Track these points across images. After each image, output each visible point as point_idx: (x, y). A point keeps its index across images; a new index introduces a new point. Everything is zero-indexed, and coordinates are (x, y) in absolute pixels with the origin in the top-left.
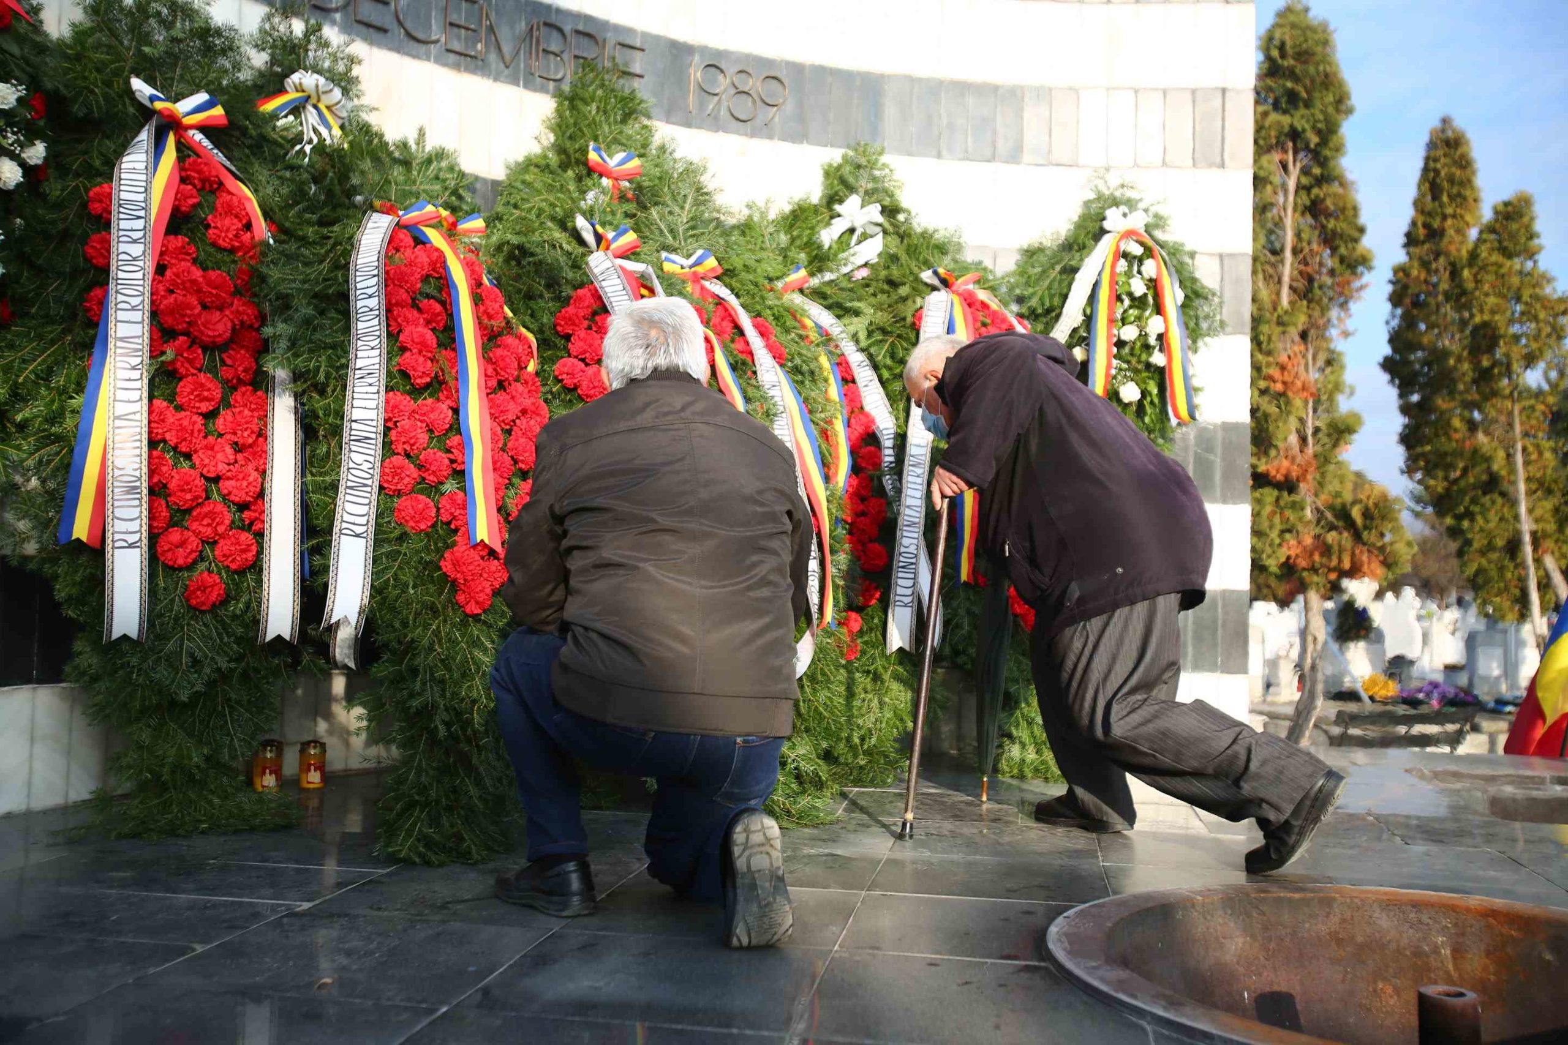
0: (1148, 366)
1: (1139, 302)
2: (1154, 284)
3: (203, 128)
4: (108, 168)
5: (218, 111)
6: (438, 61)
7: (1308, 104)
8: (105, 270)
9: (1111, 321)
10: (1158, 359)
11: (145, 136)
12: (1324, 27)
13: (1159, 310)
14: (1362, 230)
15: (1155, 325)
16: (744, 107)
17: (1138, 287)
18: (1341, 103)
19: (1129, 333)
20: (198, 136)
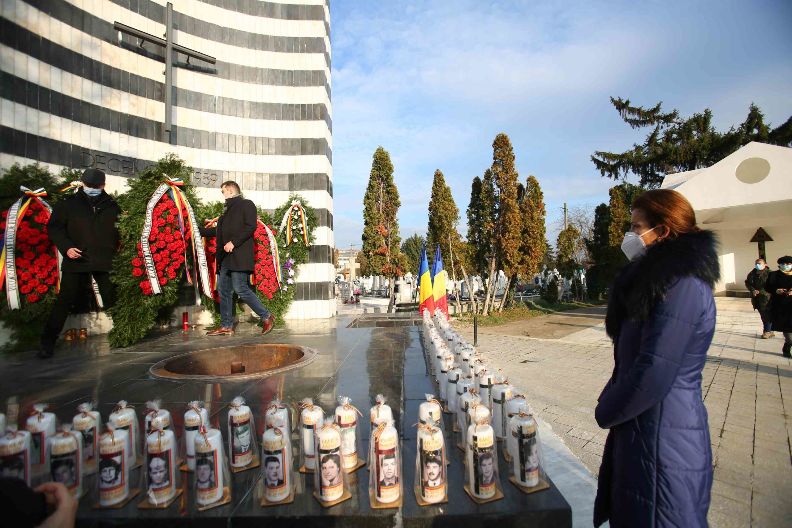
0: (301, 234)
1: (297, 220)
2: (300, 216)
3: (40, 196)
4: (9, 206)
5: (45, 192)
6: (120, 176)
7: (383, 170)
8: (4, 230)
9: (290, 225)
10: (302, 233)
11: (20, 200)
12: (387, 152)
13: (302, 222)
14: (398, 197)
15: (300, 226)
16: (206, 181)
17: (296, 217)
18: (391, 170)
19: (294, 227)
20: (39, 198)
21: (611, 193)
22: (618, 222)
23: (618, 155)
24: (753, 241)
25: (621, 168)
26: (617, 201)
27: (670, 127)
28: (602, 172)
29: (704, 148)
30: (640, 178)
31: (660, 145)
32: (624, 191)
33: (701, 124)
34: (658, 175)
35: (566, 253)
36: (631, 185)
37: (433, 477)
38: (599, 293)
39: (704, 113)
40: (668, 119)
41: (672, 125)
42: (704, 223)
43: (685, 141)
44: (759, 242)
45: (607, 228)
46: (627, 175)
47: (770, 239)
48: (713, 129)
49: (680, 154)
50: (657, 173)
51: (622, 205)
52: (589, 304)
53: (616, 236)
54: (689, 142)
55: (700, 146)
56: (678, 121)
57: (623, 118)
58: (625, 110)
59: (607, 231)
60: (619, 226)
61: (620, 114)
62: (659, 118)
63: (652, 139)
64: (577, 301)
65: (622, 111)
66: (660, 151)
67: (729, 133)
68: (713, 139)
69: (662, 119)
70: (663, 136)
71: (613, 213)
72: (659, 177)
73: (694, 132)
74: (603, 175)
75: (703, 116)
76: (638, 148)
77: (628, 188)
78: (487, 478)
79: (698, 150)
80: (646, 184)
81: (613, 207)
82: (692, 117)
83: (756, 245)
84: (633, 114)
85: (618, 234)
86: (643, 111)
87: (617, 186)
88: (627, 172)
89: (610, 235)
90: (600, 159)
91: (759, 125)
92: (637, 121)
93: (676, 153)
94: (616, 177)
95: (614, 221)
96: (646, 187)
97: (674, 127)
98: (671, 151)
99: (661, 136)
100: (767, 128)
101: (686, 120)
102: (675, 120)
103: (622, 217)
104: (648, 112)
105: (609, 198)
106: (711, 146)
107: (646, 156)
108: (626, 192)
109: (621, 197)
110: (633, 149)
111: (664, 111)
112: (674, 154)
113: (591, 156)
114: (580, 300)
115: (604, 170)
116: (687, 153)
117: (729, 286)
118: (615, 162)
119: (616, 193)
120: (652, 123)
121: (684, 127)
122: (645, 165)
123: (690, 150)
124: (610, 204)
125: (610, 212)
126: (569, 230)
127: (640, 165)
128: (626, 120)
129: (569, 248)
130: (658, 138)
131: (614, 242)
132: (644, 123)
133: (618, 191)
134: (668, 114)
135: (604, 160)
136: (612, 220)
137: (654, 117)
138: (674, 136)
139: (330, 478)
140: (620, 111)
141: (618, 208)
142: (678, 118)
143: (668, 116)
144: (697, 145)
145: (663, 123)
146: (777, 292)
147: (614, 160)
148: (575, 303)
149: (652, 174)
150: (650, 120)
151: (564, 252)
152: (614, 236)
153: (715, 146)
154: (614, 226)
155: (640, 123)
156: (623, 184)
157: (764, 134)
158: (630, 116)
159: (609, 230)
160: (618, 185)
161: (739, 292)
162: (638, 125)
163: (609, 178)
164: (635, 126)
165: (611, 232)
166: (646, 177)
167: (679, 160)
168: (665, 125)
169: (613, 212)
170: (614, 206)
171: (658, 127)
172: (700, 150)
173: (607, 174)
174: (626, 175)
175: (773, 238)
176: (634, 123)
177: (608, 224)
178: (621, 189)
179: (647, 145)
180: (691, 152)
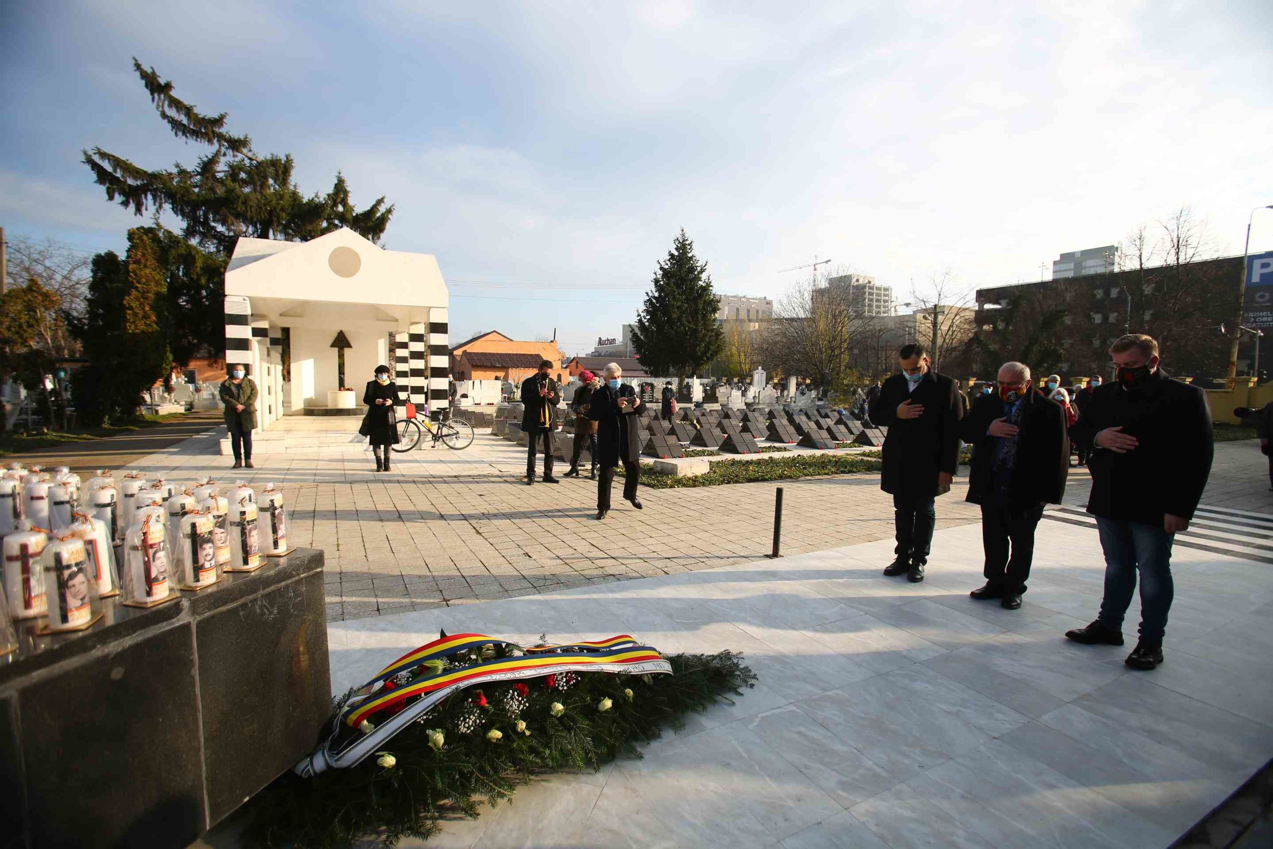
21: (131, 236)
22: (144, 292)
23: (145, 172)
24: (333, 346)
25: (150, 197)
26: (143, 255)
27: (237, 159)
28: (108, 193)
29: (283, 210)
30: (184, 225)
31: (221, 182)
32: (156, 239)
33: (280, 172)
34: (214, 228)
35: (21, 336)
36: (169, 233)
37: (209, 558)
38: (104, 416)
39: (285, 159)
40: (236, 145)
41: (240, 156)
42: (281, 315)
43: (258, 189)
44: (338, 347)
45: (123, 299)
46: (161, 212)
47: (349, 346)
48: (295, 186)
49: (251, 207)
50: (213, 224)
51: (152, 262)
52: (85, 436)
53: (140, 316)
54: (264, 192)
55: (279, 204)
56: (250, 155)
57: (157, 108)
58: (162, 96)
59: (121, 304)
60: (146, 298)
61: (153, 99)
62: (221, 137)
63: (207, 167)
64: (54, 430)
65: (156, 95)
66: (220, 191)
67: (313, 199)
68: (295, 200)
69: (226, 140)
70: (226, 169)
71: (136, 275)
72: (216, 231)
73: (271, 181)
74: (111, 198)
75: (283, 162)
76: (182, 173)
77: (165, 238)
78: (255, 547)
79: (275, 208)
80: (194, 237)
81: (134, 263)
82: (269, 157)
83: (336, 350)
84: (178, 111)
85: (145, 312)
86: (196, 115)
87: (142, 228)
88: (161, 207)
89: (129, 312)
90: (107, 166)
91: (344, 202)
92: (184, 125)
93: (245, 203)
94: (138, 210)
95: (137, 288)
96: (194, 241)
97: (243, 160)
98: (239, 197)
99: (221, 168)
100: (352, 209)
101: (261, 158)
102: (245, 151)
103: (153, 284)
104: (203, 119)
105: (127, 244)
106: (292, 209)
107: (196, 190)
108: (160, 241)
109: (152, 248)
110: (175, 171)
111: (230, 129)
112: (243, 203)
113: (85, 153)
114: (61, 428)
115: (114, 191)
116: (261, 208)
117: (308, 402)
118: (139, 183)
119: (142, 240)
120: (210, 141)
121: (256, 167)
122: (196, 206)
123: (265, 205)
124: (128, 257)
125: (128, 272)
126: (30, 289)
127: (188, 203)
128: (164, 115)
129: (30, 326)
130: (218, 169)
131: (136, 326)
132: (196, 134)
133: (145, 238)
134: (236, 137)
135: (115, 171)
136: (131, 286)
137: (213, 132)
138: (243, 175)
139: (81, 597)
140: (152, 94)
141: (145, 266)
142: (250, 151)
143: (236, 141)
144: (274, 202)
145: (227, 148)
146: (376, 402)
147: (136, 179)
148: (50, 434)
149: (206, 223)
150: (206, 134)
151: (17, 333)
152: (135, 315)
153: (296, 210)
154: (137, 299)
155: (189, 132)
156: (154, 226)
157: (349, 216)
158: (172, 112)
159: (125, 302)
160: (146, 226)
161: (318, 410)
162: (184, 133)
163: (122, 208)
164: (180, 133)
165: (131, 308)
166: (194, 226)
167: (249, 214)
168: (230, 152)
169: (134, 272)
170: (137, 262)
171: (218, 151)
172: (278, 210)
173: (118, 198)
174: (158, 211)
175: (352, 344)
176: (176, 125)
177: (125, 292)
178: (150, 235)
179: (199, 174)
180: (266, 209)
